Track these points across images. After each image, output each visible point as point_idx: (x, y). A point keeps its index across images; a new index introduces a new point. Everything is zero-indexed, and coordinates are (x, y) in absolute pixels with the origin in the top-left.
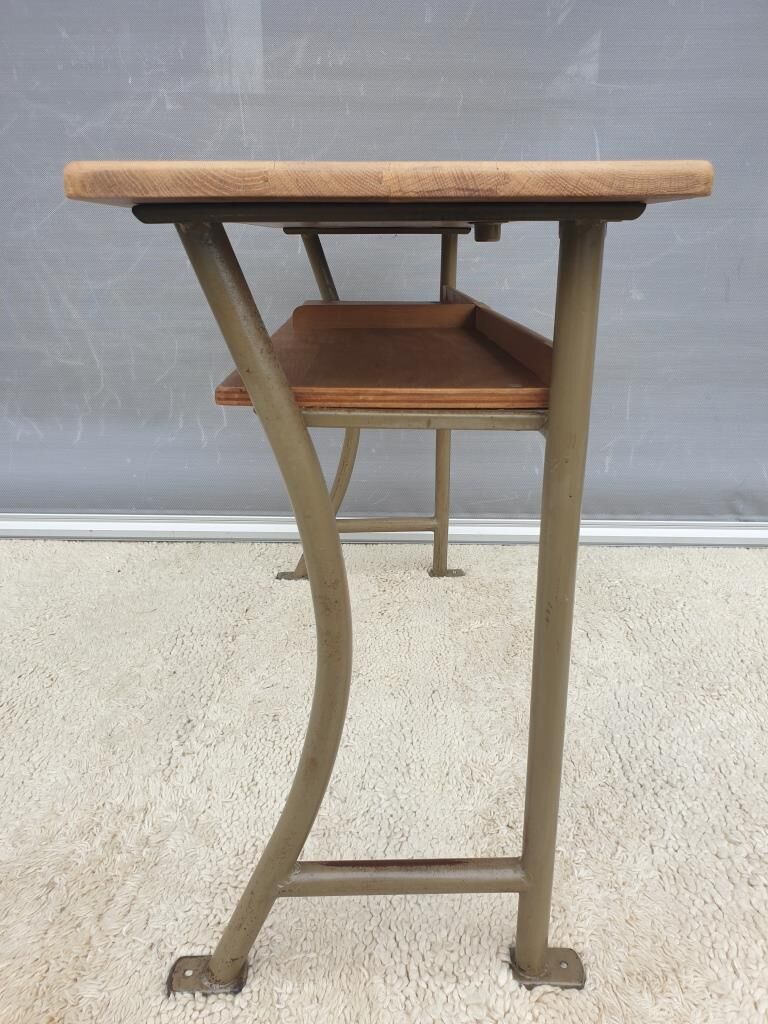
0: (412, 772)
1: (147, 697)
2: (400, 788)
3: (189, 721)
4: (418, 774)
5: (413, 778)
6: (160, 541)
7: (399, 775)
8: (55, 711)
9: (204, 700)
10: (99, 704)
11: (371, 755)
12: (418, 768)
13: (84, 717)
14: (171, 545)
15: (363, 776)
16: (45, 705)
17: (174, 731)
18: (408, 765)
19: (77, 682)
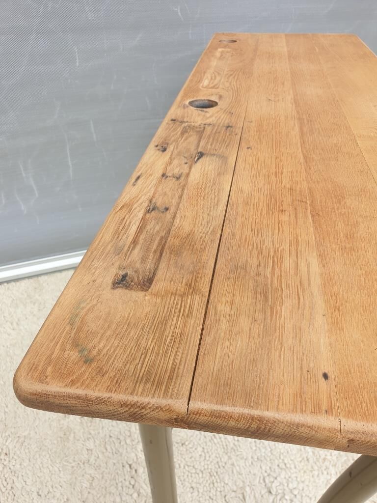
0: (288, 465)
1: (87, 450)
2: (291, 486)
3: (130, 466)
4: (293, 466)
5: (292, 472)
6: (8, 282)
7: (284, 472)
8: (28, 489)
9: (128, 441)
10: (57, 469)
11: (258, 459)
12: (290, 462)
13: (52, 487)
14: (18, 283)
15: (264, 481)
16: (16, 484)
17: (127, 483)
18: (283, 460)
19: (27, 451)
